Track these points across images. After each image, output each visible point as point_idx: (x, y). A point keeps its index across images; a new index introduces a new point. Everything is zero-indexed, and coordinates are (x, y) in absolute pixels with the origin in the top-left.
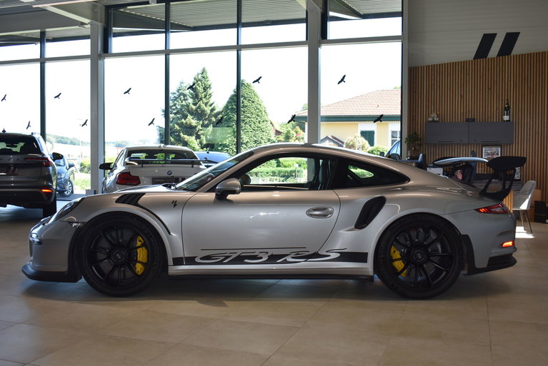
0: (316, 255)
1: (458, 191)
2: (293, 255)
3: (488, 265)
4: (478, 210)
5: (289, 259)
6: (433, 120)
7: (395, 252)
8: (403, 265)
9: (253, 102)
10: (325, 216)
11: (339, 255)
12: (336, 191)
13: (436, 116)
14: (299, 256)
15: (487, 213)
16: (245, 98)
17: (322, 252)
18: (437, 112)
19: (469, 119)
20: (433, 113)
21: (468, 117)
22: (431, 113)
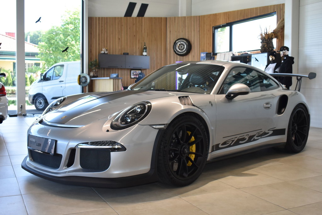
6: (104, 53)
13: (105, 50)
18: (106, 48)
19: (125, 53)
20: (104, 48)
21: (124, 52)
22: (103, 48)
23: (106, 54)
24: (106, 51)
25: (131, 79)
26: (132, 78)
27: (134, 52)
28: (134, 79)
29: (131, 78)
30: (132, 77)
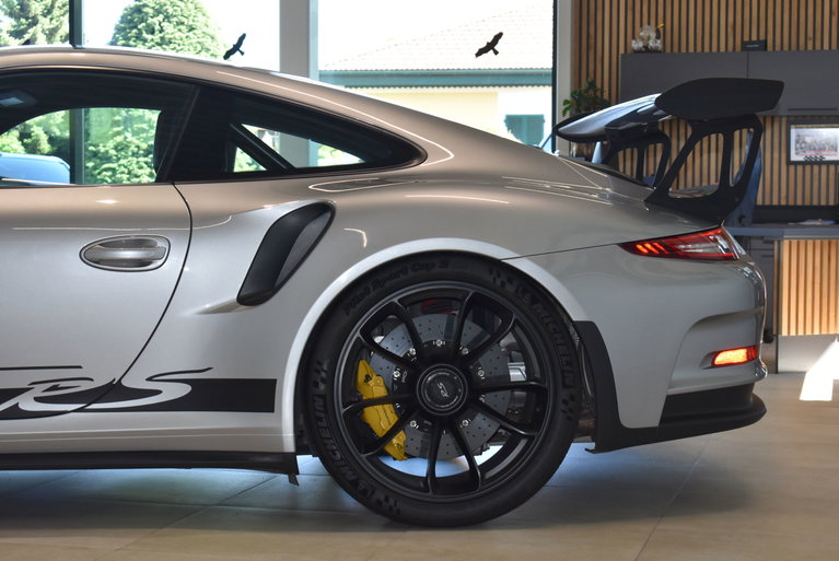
0: (114, 391)
1: (602, 195)
2: (39, 391)
3: (663, 420)
4: (630, 247)
5: (27, 403)
6: (646, 47)
7: (368, 378)
8: (394, 419)
9: (191, 29)
10: (141, 264)
11: (186, 389)
12: (183, 187)
13: (653, 35)
14: (57, 395)
15: (661, 255)
16: (167, 17)
17: (134, 381)
18: (657, 24)
19: (751, 42)
20: (646, 26)
21: (746, 39)
22: (641, 26)
23: (655, 51)
24: (658, 37)
25: (792, 168)
26: (796, 163)
27: (810, 34)
28: (808, 168)
29: (789, 162)
30: (794, 157)
